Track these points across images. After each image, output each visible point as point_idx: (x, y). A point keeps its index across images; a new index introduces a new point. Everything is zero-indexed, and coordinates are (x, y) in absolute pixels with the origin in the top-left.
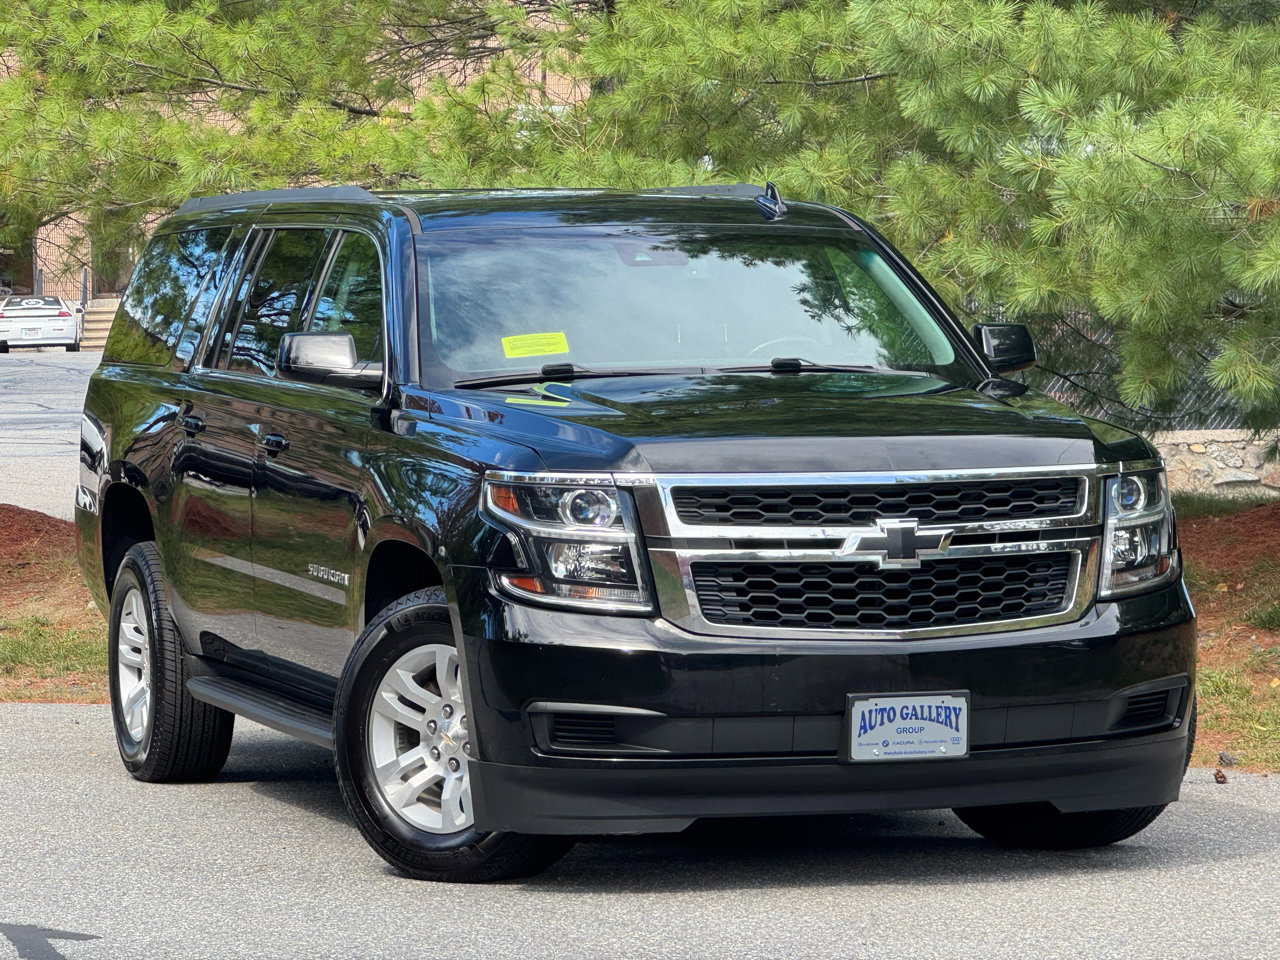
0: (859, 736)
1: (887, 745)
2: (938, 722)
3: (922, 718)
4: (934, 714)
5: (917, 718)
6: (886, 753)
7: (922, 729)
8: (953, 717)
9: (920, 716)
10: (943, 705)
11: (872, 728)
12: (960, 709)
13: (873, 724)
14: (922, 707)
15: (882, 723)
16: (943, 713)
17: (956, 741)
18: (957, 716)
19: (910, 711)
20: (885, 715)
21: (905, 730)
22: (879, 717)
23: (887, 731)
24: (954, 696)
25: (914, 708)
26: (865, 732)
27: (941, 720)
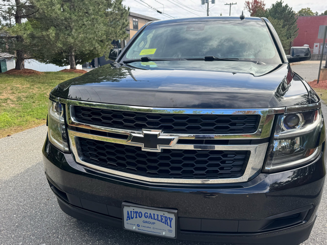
0: (127, 220)
1: (139, 226)
2: (161, 222)
3: (154, 219)
4: (160, 219)
5: (152, 218)
6: (138, 229)
7: (154, 223)
8: (169, 221)
9: (153, 218)
10: (164, 215)
11: (132, 218)
12: (172, 219)
13: (132, 217)
14: (154, 214)
15: (136, 217)
16: (164, 219)
17: (170, 231)
18: (171, 222)
19: (149, 215)
20: (138, 215)
21: (146, 222)
22: (135, 215)
23: (139, 221)
24: (169, 212)
25: (150, 214)
26: (129, 219)
27: (163, 221)
